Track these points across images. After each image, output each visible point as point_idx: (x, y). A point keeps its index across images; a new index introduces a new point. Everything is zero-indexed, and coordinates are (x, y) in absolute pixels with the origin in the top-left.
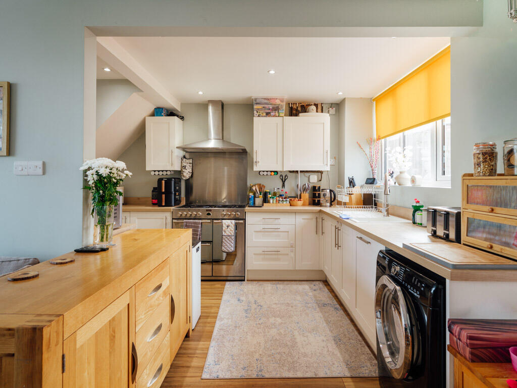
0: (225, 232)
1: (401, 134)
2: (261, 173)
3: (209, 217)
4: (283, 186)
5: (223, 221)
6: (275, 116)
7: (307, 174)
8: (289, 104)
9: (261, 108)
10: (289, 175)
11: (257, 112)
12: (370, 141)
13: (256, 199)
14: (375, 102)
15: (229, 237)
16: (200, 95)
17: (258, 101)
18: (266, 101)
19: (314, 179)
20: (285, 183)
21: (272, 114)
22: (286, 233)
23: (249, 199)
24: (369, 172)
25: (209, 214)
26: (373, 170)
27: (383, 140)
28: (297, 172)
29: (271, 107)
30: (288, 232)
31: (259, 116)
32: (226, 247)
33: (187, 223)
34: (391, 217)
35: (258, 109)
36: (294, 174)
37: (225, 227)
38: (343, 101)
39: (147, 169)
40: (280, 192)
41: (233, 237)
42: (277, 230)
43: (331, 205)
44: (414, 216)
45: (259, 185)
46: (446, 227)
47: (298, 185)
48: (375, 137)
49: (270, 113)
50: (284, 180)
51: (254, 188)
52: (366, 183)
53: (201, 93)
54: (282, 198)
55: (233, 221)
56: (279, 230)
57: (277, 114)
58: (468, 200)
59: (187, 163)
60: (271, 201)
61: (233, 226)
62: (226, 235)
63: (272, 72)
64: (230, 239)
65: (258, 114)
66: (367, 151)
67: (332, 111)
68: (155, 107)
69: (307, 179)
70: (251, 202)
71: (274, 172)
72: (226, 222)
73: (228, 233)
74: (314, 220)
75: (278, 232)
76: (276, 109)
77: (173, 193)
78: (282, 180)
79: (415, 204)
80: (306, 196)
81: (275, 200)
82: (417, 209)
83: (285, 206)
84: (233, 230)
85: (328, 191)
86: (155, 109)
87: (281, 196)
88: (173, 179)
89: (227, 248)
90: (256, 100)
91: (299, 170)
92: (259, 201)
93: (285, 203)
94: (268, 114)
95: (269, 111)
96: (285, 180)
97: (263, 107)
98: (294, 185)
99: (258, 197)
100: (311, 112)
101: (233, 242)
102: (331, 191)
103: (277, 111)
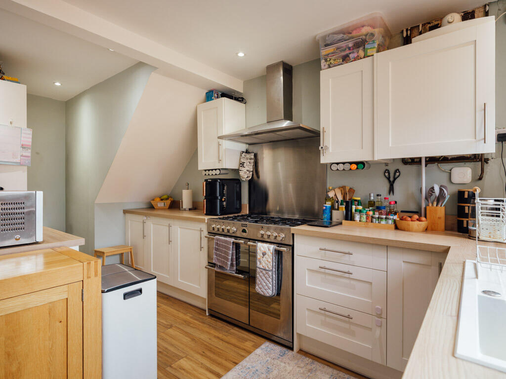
0: (260, 262)
2: (333, 167)
3: (244, 235)
4: (391, 190)
5: (258, 244)
6: (357, 58)
8: (402, 32)
9: (332, 51)
10: (404, 168)
11: (326, 60)
13: (334, 212)
15: (264, 272)
17: (327, 41)
19: (463, 175)
20: (396, 185)
21: (351, 56)
22: (367, 285)
25: (244, 231)
29: (350, 45)
30: (371, 283)
31: (329, 67)
32: (261, 286)
33: (218, 240)
35: (327, 55)
36: (413, 168)
37: (259, 255)
39: (200, 168)
40: (381, 201)
41: (270, 273)
42: (347, 275)
45: (343, 188)
47: (421, 188)
49: (348, 55)
50: (392, 179)
53: (241, 55)
54: (381, 214)
55: (272, 247)
56: (351, 276)
59: (247, 159)
60: (357, 217)
61: (270, 254)
62: (262, 267)
64: (266, 275)
65: (327, 64)
68: (207, 91)
69: (446, 176)
70: (326, 216)
71: (357, 163)
72: (261, 247)
73: (264, 265)
75: (349, 278)
76: (361, 44)
77: (219, 198)
78: (389, 179)
80: (439, 211)
81: (365, 216)
84: (270, 260)
86: (207, 93)
87: (379, 208)
88: (219, 181)
89: (263, 289)
90: (324, 39)
92: (337, 215)
93: (383, 222)
94: (345, 59)
95: (348, 52)
96: (395, 179)
97: (338, 49)
98: (413, 189)
99: (338, 209)
101: (271, 280)
103: (361, 48)
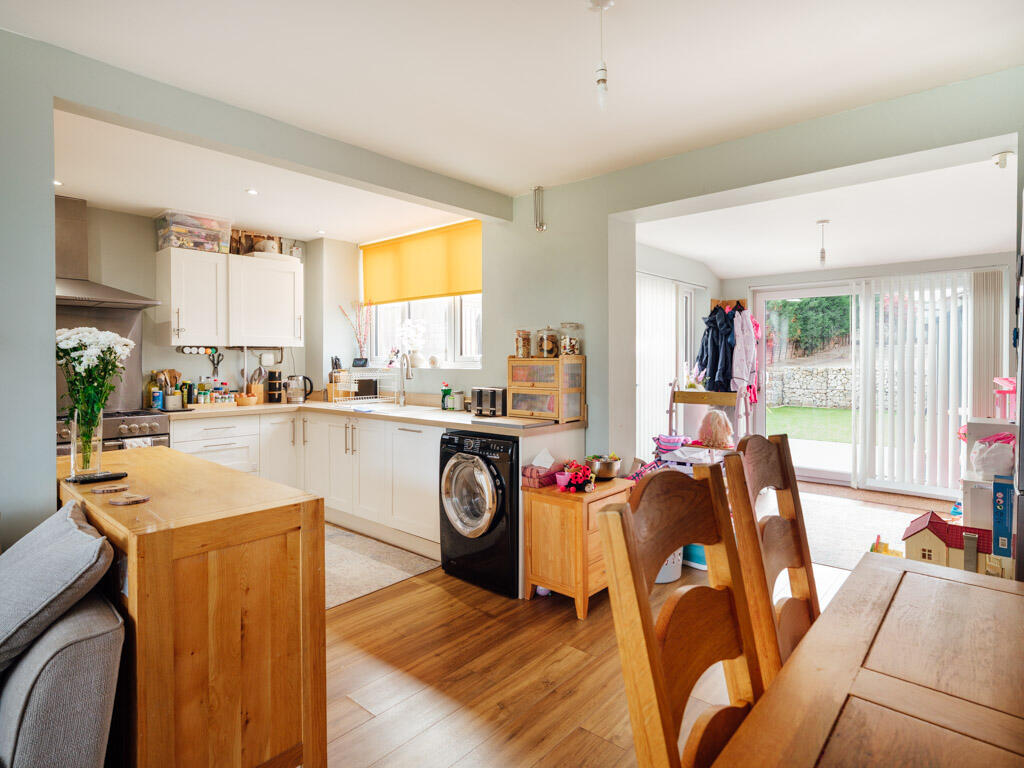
1: (406, 303)
2: (186, 350)
4: (215, 372)
5: (126, 441)
6: (211, 250)
7: (258, 353)
9: (184, 231)
10: (227, 353)
11: (178, 239)
12: (357, 306)
13: (169, 398)
14: (361, 252)
16: (54, 186)
17: (179, 219)
18: (196, 222)
19: (269, 360)
20: (220, 367)
21: (206, 245)
22: (245, 450)
23: (154, 398)
24: (355, 349)
26: (361, 347)
27: (373, 307)
28: (241, 348)
29: (204, 234)
30: (248, 447)
31: (180, 246)
34: (408, 407)
35: (179, 233)
36: (234, 352)
38: (318, 242)
40: (211, 383)
42: (228, 447)
43: (306, 399)
44: (443, 401)
45: (171, 372)
46: (493, 404)
47: (243, 371)
48: (362, 300)
49: (202, 244)
50: (216, 362)
51: (162, 377)
52: (354, 366)
54: (221, 394)
55: (148, 439)
56: (233, 446)
57: (217, 249)
58: (514, 378)
60: (202, 399)
63: (253, 192)
65: (179, 243)
66: (353, 319)
67: (297, 251)
69: (258, 359)
70: (158, 404)
71: (211, 348)
72: (133, 443)
74: (290, 424)
75: (231, 449)
76: (215, 238)
78: (213, 362)
79: (444, 388)
80: (259, 388)
81: (208, 398)
82: (446, 393)
83: (229, 405)
85: (301, 378)
87: (216, 389)
90: (173, 215)
91: (245, 345)
92: (174, 400)
93: (227, 401)
94: (197, 245)
95: (202, 241)
96: (218, 363)
97: (190, 232)
98: (235, 370)
99: (172, 394)
100: (270, 252)
102: (305, 378)
103: (215, 243)
